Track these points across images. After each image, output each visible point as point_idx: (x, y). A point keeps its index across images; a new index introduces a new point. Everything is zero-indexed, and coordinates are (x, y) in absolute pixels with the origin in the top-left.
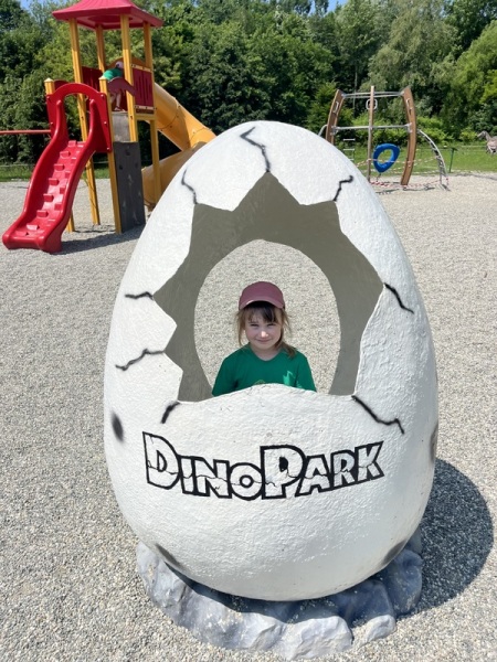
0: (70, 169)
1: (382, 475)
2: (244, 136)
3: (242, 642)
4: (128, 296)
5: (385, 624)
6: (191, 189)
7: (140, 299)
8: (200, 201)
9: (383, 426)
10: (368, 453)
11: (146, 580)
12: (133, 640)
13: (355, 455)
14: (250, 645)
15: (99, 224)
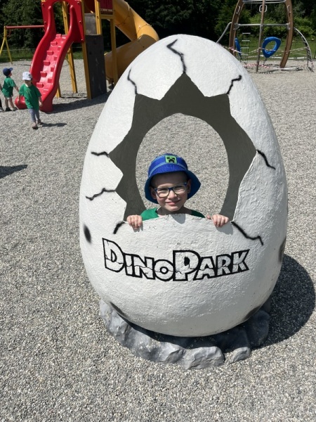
0: (57, 54)
1: (247, 269)
2: (169, 46)
3: (160, 358)
4: (93, 153)
5: (244, 353)
6: (134, 83)
7: (101, 156)
8: (139, 92)
9: (250, 240)
10: (240, 256)
11: (105, 320)
12: (97, 353)
13: (231, 257)
14: (164, 359)
15: (77, 92)
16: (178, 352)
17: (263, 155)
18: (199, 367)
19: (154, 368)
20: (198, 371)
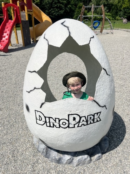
0: (9, 28)
1: (100, 120)
2: (62, 24)
4: (29, 71)
6: (47, 40)
7: (33, 73)
8: (50, 44)
9: (101, 107)
10: (97, 115)
11: (36, 145)
12: (33, 162)
13: (94, 116)
14: (64, 163)
15: (18, 44)
16: (70, 159)
17: (105, 70)
18: (80, 165)
19: (60, 167)
20: (80, 167)
